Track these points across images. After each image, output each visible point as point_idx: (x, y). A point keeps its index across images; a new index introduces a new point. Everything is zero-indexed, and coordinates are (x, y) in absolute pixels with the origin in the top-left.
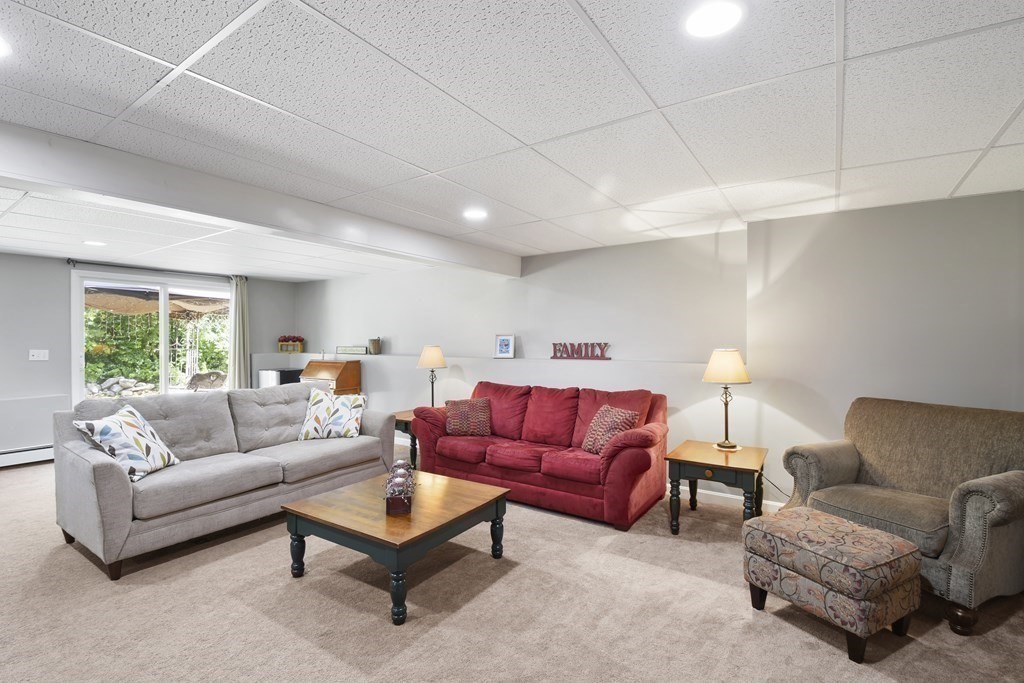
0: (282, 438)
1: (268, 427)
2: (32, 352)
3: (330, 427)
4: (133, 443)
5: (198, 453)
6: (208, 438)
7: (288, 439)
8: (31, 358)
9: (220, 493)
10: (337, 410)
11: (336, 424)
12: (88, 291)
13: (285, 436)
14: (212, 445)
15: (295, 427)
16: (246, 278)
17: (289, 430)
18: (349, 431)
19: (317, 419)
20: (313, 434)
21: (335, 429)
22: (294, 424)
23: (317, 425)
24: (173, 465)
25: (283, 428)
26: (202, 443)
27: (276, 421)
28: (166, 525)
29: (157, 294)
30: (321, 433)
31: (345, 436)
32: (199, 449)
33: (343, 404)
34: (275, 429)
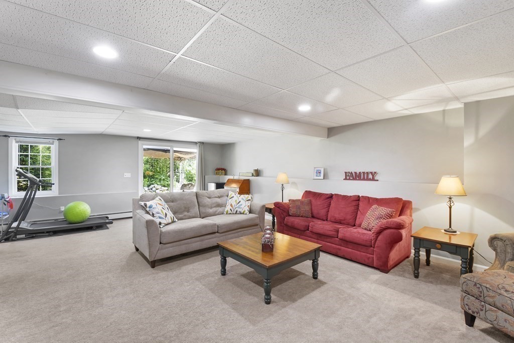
1: (211, 208)
2: (125, 174)
3: (237, 209)
4: (161, 212)
5: (184, 217)
6: (188, 211)
7: (220, 213)
8: (125, 177)
9: (193, 235)
10: (240, 202)
11: (239, 208)
12: (145, 149)
13: (218, 212)
14: (190, 214)
16: (203, 143)
17: (220, 210)
18: (245, 211)
19: (231, 205)
20: (230, 212)
21: (239, 210)
22: (222, 207)
23: (231, 208)
24: (175, 222)
25: (217, 208)
26: (186, 213)
27: (215, 205)
28: (172, 247)
29: (169, 150)
30: (233, 212)
31: (243, 214)
33: (242, 199)
34: (214, 208)
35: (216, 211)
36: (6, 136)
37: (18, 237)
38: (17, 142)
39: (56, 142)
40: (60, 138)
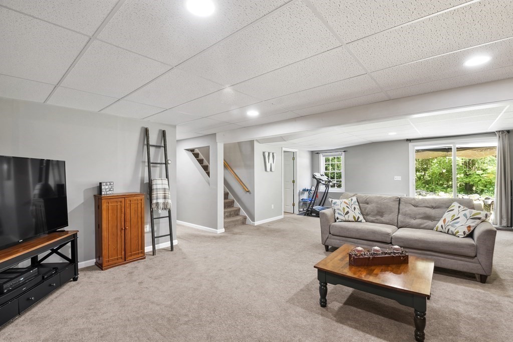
0: (422, 226)
1: (415, 218)
3: (450, 227)
4: (342, 209)
5: (376, 221)
6: (382, 216)
7: (427, 227)
8: (395, 179)
10: (459, 218)
11: (452, 226)
12: (418, 151)
13: (425, 225)
14: (383, 219)
15: (434, 222)
16: (508, 132)
17: (429, 223)
18: (458, 232)
19: (444, 221)
20: (440, 228)
21: (452, 229)
22: (434, 220)
23: (443, 224)
24: (361, 222)
25: (425, 221)
26: (378, 217)
27: (421, 216)
28: (339, 240)
29: (451, 149)
30: (444, 229)
31: (455, 235)
32: (377, 219)
33: (465, 215)
34: (420, 220)
35: (421, 224)
36: (317, 153)
37: (313, 214)
38: (323, 156)
39: (343, 153)
40: (345, 150)
